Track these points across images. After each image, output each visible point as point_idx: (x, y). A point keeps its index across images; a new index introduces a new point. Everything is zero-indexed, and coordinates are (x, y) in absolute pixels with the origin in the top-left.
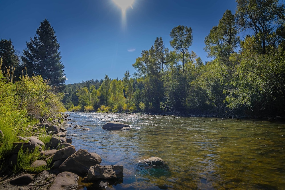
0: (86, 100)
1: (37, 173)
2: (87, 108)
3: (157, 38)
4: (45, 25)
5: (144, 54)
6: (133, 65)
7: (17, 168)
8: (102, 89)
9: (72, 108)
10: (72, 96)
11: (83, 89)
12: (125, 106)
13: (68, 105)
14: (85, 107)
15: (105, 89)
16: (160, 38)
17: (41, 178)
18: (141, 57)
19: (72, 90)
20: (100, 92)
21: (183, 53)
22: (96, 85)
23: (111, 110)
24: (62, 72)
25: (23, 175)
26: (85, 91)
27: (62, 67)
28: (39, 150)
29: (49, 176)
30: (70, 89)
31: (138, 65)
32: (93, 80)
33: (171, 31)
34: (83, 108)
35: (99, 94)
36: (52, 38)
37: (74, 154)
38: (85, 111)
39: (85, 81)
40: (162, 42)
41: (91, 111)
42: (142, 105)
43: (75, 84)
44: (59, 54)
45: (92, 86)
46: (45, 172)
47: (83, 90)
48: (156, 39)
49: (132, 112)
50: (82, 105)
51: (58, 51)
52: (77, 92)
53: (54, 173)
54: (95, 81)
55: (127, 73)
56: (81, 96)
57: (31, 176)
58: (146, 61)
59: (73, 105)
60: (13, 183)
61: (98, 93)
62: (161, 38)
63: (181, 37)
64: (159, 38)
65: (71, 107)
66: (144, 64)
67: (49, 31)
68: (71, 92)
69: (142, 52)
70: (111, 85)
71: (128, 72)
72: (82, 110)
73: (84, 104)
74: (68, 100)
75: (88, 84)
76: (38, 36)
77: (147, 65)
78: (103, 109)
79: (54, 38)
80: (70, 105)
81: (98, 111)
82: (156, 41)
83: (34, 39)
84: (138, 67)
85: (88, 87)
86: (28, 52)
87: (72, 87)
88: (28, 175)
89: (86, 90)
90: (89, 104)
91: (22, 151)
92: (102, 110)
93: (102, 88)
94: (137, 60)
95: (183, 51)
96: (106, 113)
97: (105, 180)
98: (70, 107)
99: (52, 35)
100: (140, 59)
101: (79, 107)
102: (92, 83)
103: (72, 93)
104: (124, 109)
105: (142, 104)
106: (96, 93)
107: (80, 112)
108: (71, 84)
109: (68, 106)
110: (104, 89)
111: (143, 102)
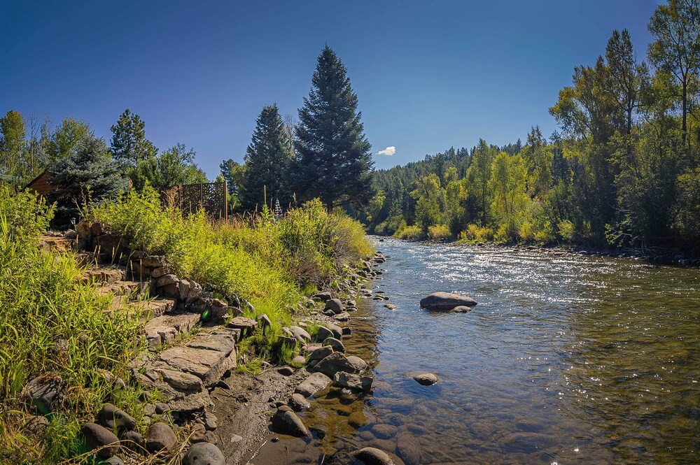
0: (431, 211)
1: (297, 369)
2: (437, 230)
3: (616, 33)
4: (327, 60)
5: (582, 77)
6: (552, 112)
7: (282, 361)
8: (472, 179)
9: (403, 229)
10: (404, 199)
11: (428, 180)
12: (524, 229)
13: (393, 220)
14: (429, 228)
15: (479, 180)
16: (623, 33)
17: (299, 373)
18: (573, 86)
19: (403, 182)
20: (467, 187)
21: (684, 83)
22: (461, 163)
23: (490, 238)
24: (367, 158)
25: (286, 367)
26: (432, 185)
27: (367, 147)
28: (302, 345)
29: (306, 373)
30: (397, 179)
31: (564, 110)
32: (452, 151)
33: (652, 14)
34: (426, 230)
35: (463, 194)
36: (341, 85)
37: (329, 356)
38: (431, 238)
39: (433, 154)
40: (629, 44)
41: (445, 239)
42: (567, 227)
43: (409, 166)
44: (358, 118)
45: (451, 170)
46: (303, 369)
47: (425, 182)
48: (611, 36)
49: (542, 243)
50: (423, 224)
51: (356, 112)
52: (415, 187)
53: (310, 372)
54: (458, 152)
55: (536, 133)
56: (422, 198)
57: (292, 370)
58: (586, 98)
59: (404, 222)
60: (280, 372)
61: (461, 190)
62: (625, 34)
63: (681, 34)
64: (621, 34)
65: (400, 227)
66: (581, 108)
67: (334, 71)
68: (399, 187)
69: (574, 73)
70: (493, 167)
71: (538, 130)
72: (424, 238)
73: (428, 222)
74: (393, 209)
75: (438, 164)
76: (315, 89)
77: (591, 111)
78: (473, 234)
79: (345, 84)
80: (399, 223)
81: (460, 238)
82: (611, 42)
83: (308, 98)
84: (564, 115)
85: (439, 172)
86: (303, 129)
87: (402, 174)
88: (290, 368)
89: (434, 180)
90: (439, 219)
91: (284, 346)
92: (472, 237)
93: (470, 175)
94: (561, 94)
95: (685, 78)
96: (480, 245)
97: (348, 388)
98: (397, 228)
99: (341, 77)
100: (569, 94)
101: (415, 229)
102: (450, 159)
103: (402, 191)
104: (523, 235)
105: (567, 225)
106: (456, 190)
107: (419, 241)
108: (398, 167)
109: (393, 224)
110: (476, 180)
111: (570, 219)
